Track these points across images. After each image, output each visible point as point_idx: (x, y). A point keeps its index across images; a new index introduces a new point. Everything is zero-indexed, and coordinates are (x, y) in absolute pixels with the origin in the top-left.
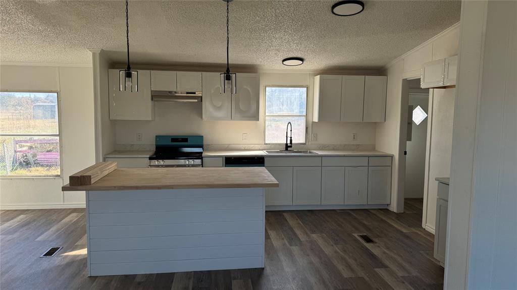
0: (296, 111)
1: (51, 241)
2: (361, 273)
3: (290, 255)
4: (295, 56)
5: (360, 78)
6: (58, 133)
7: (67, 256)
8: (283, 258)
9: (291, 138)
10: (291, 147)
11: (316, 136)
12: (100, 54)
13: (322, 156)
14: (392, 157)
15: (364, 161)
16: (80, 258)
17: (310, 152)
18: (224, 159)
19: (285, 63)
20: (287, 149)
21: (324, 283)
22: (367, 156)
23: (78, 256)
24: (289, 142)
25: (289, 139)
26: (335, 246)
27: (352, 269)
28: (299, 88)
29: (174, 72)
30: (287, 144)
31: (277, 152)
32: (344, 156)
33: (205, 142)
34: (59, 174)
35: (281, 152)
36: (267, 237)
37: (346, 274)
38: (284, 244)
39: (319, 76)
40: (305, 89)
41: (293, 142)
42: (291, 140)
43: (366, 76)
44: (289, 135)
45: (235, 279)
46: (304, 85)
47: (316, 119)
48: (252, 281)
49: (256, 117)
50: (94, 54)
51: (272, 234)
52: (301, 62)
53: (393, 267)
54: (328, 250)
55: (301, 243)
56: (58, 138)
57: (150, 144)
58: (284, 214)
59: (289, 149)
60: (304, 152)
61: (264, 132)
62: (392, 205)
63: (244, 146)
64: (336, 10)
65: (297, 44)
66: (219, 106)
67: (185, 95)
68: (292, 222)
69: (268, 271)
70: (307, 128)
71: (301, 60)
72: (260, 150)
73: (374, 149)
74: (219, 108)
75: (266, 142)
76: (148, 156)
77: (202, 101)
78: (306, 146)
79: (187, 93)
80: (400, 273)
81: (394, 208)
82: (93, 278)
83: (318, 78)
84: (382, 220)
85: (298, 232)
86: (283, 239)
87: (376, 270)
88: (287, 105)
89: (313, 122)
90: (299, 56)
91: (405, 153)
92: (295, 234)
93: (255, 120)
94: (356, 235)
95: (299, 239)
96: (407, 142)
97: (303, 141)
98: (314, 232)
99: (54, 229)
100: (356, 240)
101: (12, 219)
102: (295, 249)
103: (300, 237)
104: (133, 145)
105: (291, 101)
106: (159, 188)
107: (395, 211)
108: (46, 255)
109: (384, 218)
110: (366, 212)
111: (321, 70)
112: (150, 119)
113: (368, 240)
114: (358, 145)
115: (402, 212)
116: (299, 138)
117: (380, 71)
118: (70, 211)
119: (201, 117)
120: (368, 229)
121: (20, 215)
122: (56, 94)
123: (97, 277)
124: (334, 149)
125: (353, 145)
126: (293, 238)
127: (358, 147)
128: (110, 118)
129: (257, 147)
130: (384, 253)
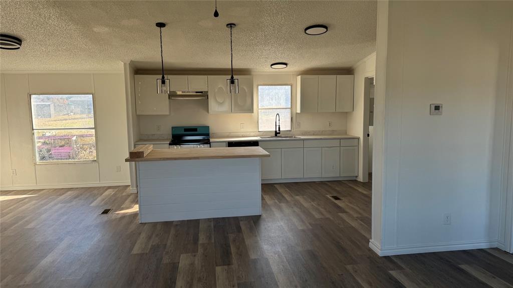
0: (283, 105)
1: (102, 206)
2: (328, 216)
3: (280, 209)
4: (280, 62)
5: (333, 77)
6: (94, 127)
7: (119, 213)
8: (274, 209)
9: (279, 126)
10: (279, 133)
11: (299, 125)
12: (129, 64)
13: (304, 140)
14: (358, 139)
15: (337, 143)
16: (129, 214)
17: (295, 137)
18: (227, 143)
19: (273, 67)
20: (276, 135)
21: (303, 221)
22: (338, 139)
23: (127, 213)
24: (277, 130)
25: (278, 127)
26: (312, 203)
27: (322, 214)
28: (285, 86)
29: (186, 76)
30: (276, 131)
31: (269, 138)
32: (321, 139)
33: (211, 132)
34: (96, 159)
35: (272, 137)
36: (263, 199)
37: (317, 216)
38: (276, 203)
39: (300, 76)
40: (290, 87)
41: (281, 130)
42: (279, 128)
43: (338, 76)
44: (278, 124)
45: (242, 221)
46: (289, 83)
47: (299, 111)
48: (254, 222)
49: (250, 110)
50: (125, 64)
51: (267, 197)
52: (286, 66)
53: (351, 212)
54: (306, 205)
55: (287, 202)
56: (94, 130)
57: (168, 133)
58: (275, 185)
59: (278, 135)
60: (290, 137)
61: (258, 122)
62: (359, 177)
63: (242, 134)
64: (308, 31)
65: (281, 53)
66: (221, 102)
67: (195, 94)
68: (281, 190)
69: (264, 216)
70: (292, 118)
71: (286, 64)
72: (254, 136)
73: (346, 134)
74: (221, 104)
75: (260, 130)
76: (169, 143)
77: (208, 98)
78: (291, 132)
79: (197, 92)
80: (355, 215)
81: (361, 179)
82: (143, 224)
83: (299, 78)
84: (350, 187)
85: (286, 196)
86: (274, 200)
87: (339, 214)
88: (276, 100)
89: (297, 113)
90: (284, 61)
91: (368, 135)
92: (283, 197)
93: (250, 113)
94: (328, 196)
95: (286, 199)
96: (370, 127)
97: (289, 128)
98: (297, 195)
99: (100, 199)
100: (328, 199)
101: (63, 194)
102: (283, 205)
103: (287, 198)
104: (154, 135)
105: (278, 96)
106: (190, 158)
107: (362, 181)
108: (103, 213)
109: (352, 186)
110: (339, 182)
111: (302, 71)
112: (167, 113)
113: (336, 198)
114: (333, 131)
115: (367, 181)
116: (285, 126)
117: (348, 71)
118: (105, 188)
119: (208, 111)
120: (338, 192)
121: (68, 191)
122: (91, 96)
123: (146, 223)
124: (314, 135)
125: (329, 131)
126: (281, 199)
127: (333, 132)
128: (137, 113)
129: (252, 134)
130: (347, 205)
